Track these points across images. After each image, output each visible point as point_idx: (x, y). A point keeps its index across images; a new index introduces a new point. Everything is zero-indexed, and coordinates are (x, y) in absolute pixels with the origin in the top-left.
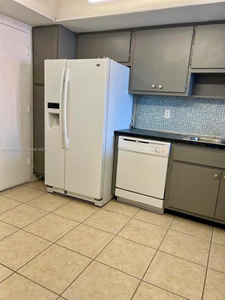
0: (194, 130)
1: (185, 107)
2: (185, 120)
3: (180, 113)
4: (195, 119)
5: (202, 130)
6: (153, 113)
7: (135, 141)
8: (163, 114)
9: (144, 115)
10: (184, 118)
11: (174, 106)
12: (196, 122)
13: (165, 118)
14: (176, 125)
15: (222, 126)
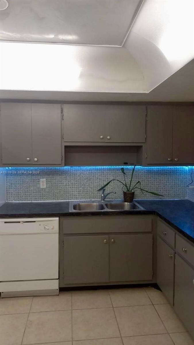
0: (71, 197)
1: (60, 175)
2: (61, 188)
3: (56, 181)
4: (71, 185)
5: (79, 196)
6: (27, 183)
7: (19, 222)
8: (38, 184)
9: (17, 187)
10: (60, 186)
11: (49, 175)
12: (73, 188)
13: (41, 188)
14: (53, 194)
15: (95, 189)
